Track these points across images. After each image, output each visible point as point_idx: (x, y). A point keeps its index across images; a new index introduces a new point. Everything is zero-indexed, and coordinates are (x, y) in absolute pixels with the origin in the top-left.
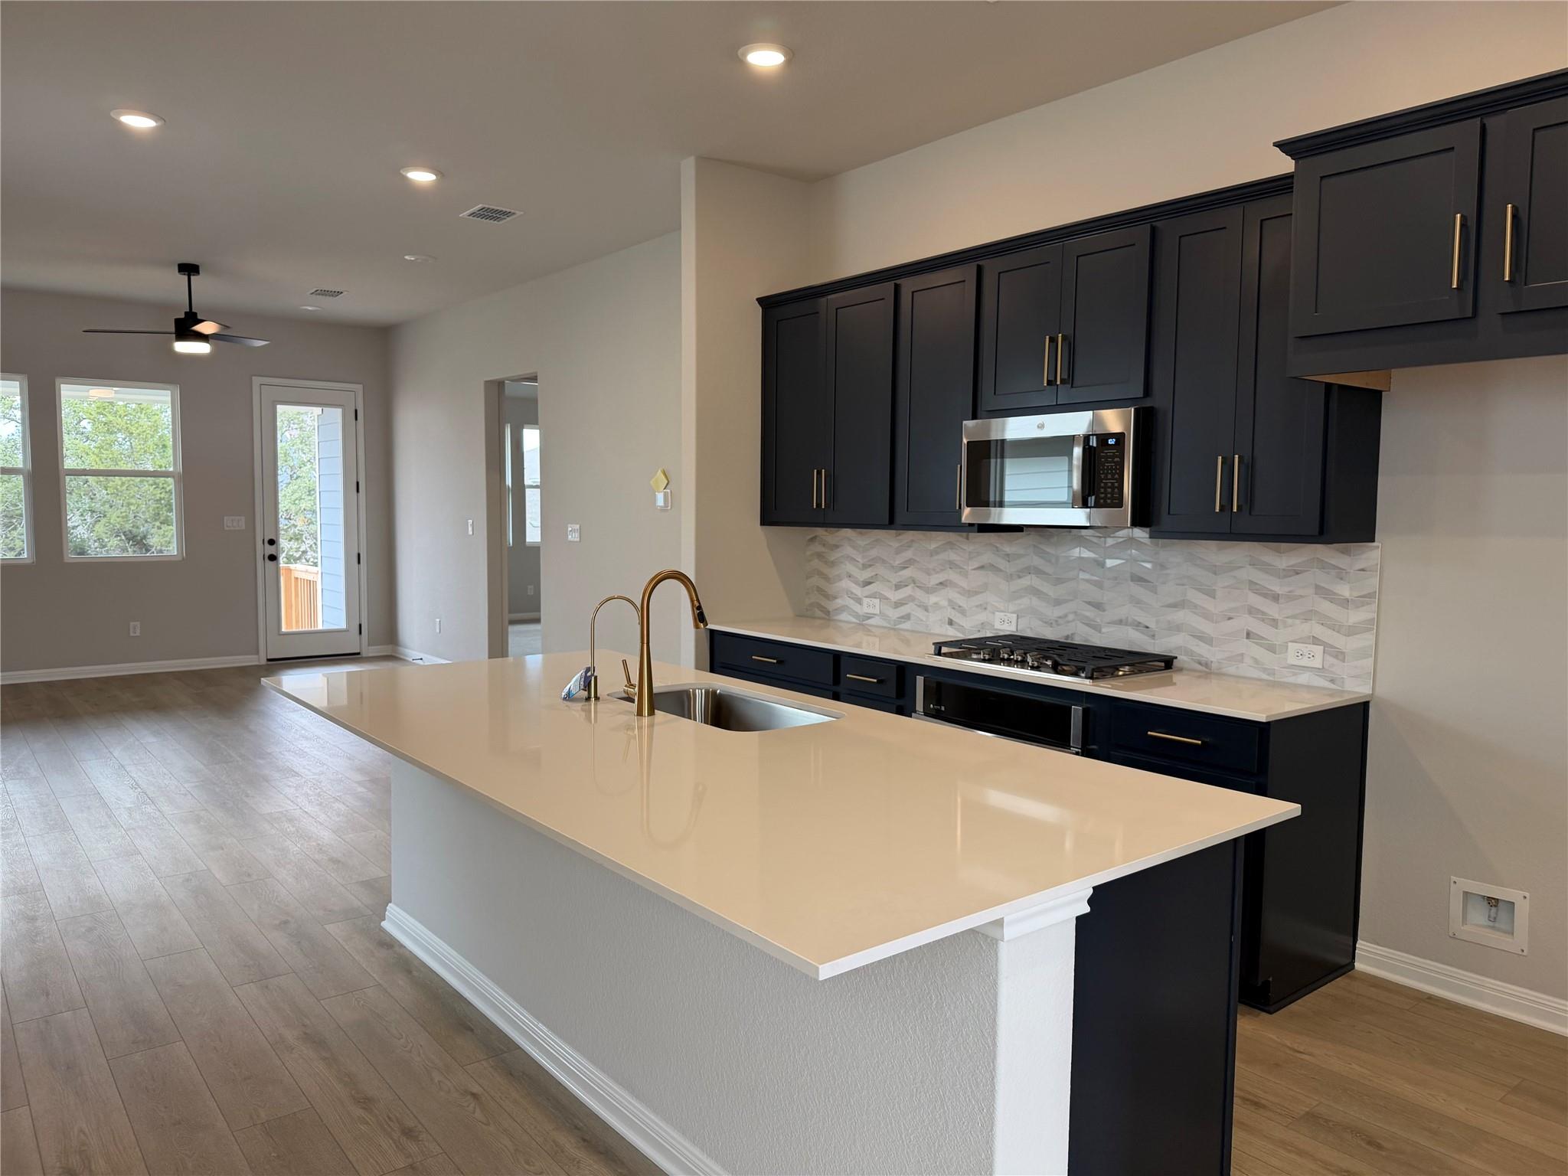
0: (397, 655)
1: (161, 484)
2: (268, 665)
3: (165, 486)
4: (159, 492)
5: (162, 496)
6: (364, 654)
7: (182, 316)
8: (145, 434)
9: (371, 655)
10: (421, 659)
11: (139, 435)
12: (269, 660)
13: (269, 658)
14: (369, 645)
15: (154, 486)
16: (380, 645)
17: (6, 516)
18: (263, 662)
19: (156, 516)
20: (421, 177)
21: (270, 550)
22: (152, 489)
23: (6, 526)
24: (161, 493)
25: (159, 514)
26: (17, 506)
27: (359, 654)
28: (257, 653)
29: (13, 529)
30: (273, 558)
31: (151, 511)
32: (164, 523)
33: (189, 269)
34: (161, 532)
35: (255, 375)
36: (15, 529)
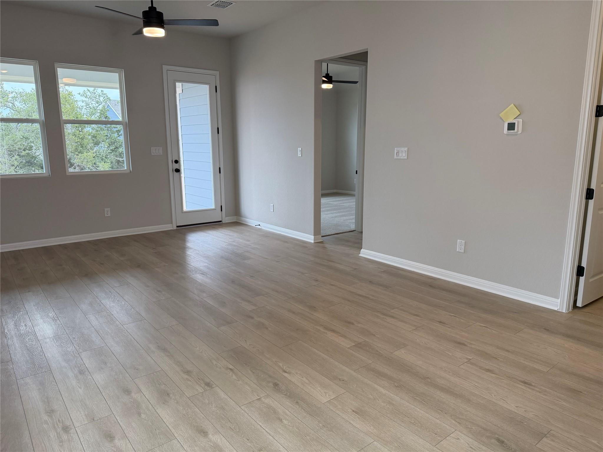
0: (240, 222)
1: (77, 135)
2: (177, 229)
3: (79, 136)
4: (77, 138)
5: (78, 140)
6: (224, 222)
8: (69, 112)
9: (227, 222)
10: (259, 225)
11: (66, 112)
12: (177, 227)
13: (177, 225)
14: (226, 217)
15: (74, 136)
16: (233, 216)
17: (9, 151)
18: (175, 228)
19: (76, 150)
21: (176, 166)
22: (74, 137)
23: (9, 155)
24: (78, 139)
25: (77, 149)
26: (13, 146)
27: (221, 221)
28: (172, 223)
29: (12, 157)
30: (178, 171)
31: (74, 147)
32: (80, 153)
34: (79, 157)
36: (13, 156)
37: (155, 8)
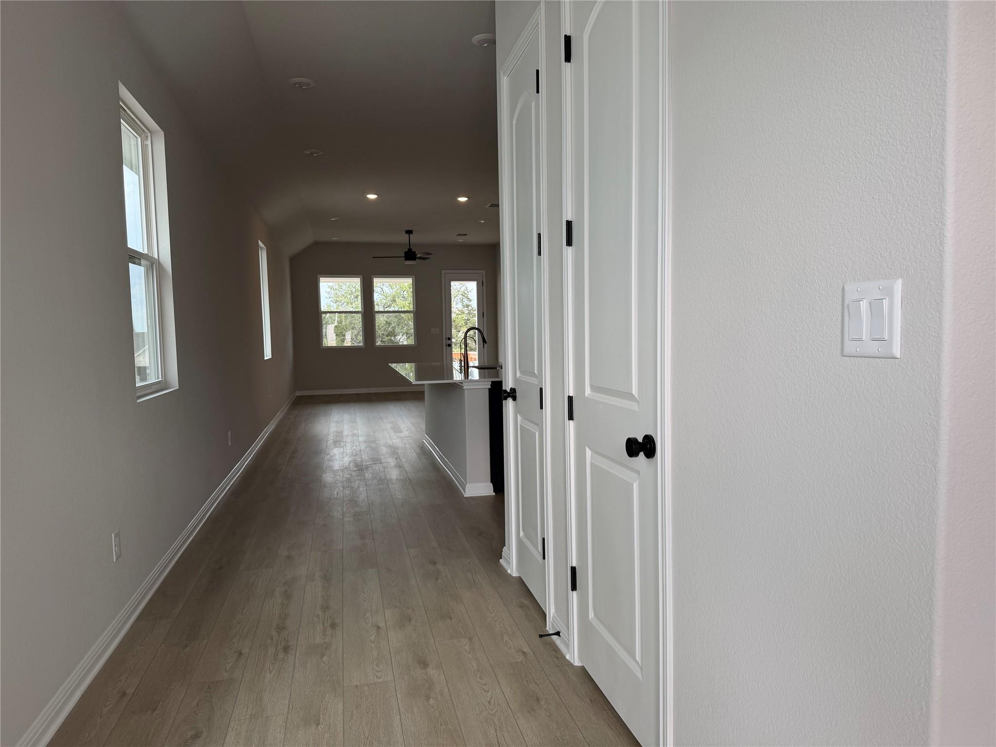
3: (409, 316)
7: (407, 250)
15: (405, 317)
20: (463, 199)
21: (448, 342)
30: (450, 345)
33: (409, 232)
35: (443, 270)
37: (411, 249)
